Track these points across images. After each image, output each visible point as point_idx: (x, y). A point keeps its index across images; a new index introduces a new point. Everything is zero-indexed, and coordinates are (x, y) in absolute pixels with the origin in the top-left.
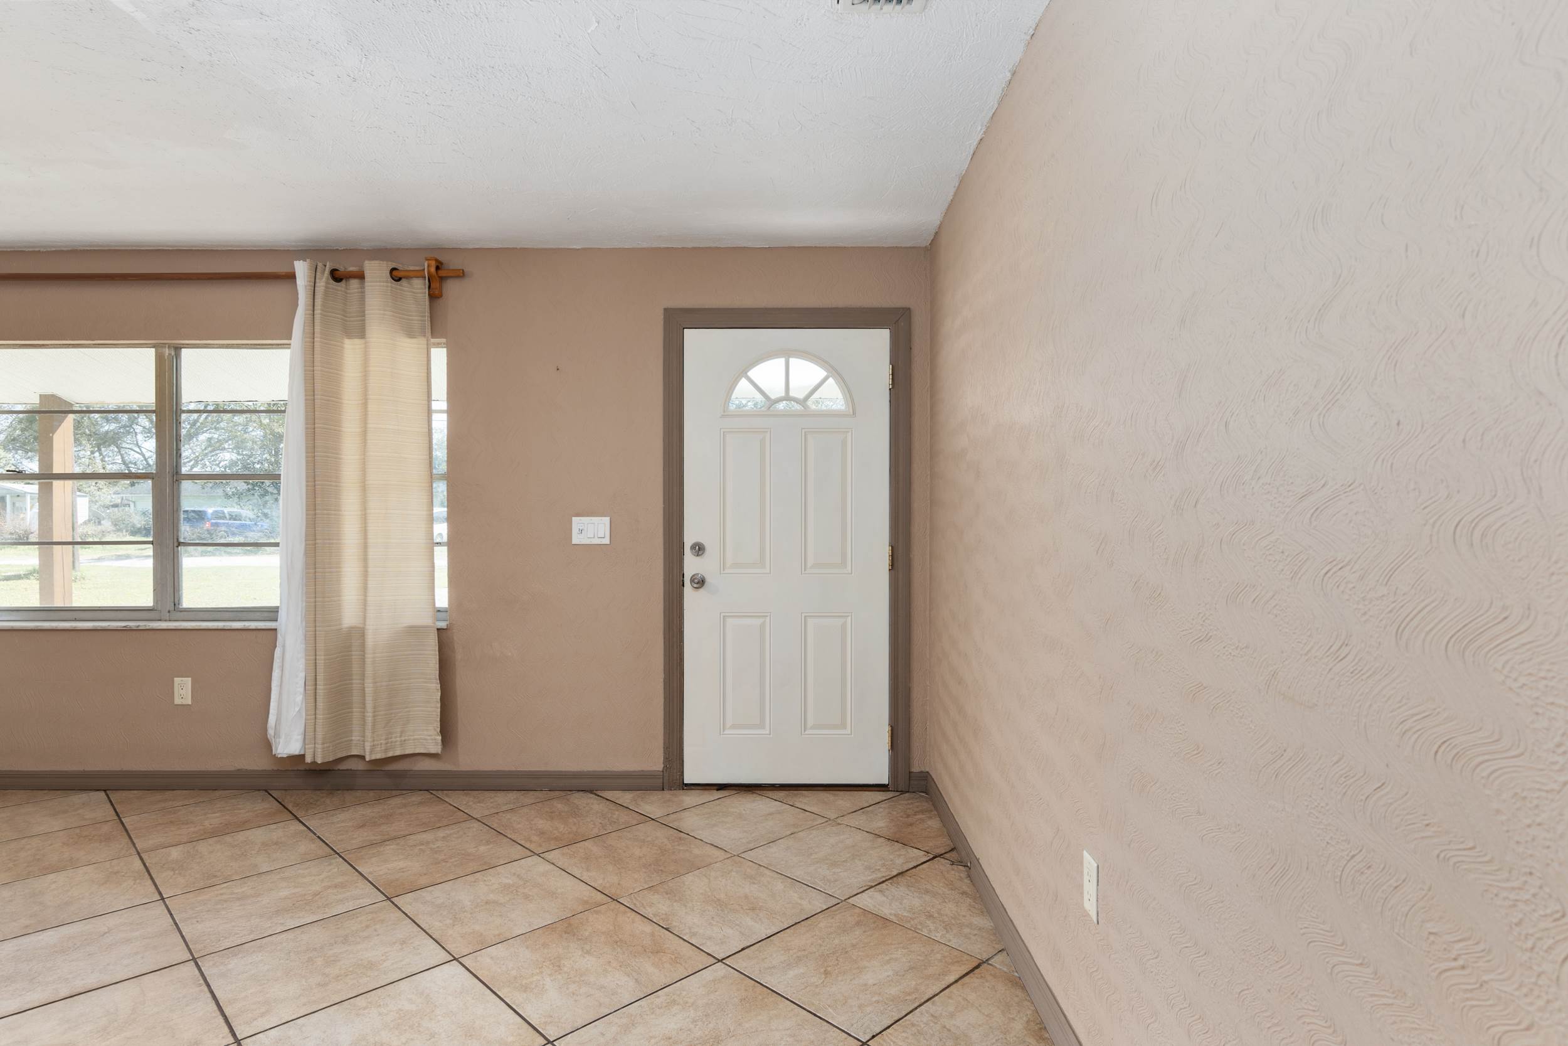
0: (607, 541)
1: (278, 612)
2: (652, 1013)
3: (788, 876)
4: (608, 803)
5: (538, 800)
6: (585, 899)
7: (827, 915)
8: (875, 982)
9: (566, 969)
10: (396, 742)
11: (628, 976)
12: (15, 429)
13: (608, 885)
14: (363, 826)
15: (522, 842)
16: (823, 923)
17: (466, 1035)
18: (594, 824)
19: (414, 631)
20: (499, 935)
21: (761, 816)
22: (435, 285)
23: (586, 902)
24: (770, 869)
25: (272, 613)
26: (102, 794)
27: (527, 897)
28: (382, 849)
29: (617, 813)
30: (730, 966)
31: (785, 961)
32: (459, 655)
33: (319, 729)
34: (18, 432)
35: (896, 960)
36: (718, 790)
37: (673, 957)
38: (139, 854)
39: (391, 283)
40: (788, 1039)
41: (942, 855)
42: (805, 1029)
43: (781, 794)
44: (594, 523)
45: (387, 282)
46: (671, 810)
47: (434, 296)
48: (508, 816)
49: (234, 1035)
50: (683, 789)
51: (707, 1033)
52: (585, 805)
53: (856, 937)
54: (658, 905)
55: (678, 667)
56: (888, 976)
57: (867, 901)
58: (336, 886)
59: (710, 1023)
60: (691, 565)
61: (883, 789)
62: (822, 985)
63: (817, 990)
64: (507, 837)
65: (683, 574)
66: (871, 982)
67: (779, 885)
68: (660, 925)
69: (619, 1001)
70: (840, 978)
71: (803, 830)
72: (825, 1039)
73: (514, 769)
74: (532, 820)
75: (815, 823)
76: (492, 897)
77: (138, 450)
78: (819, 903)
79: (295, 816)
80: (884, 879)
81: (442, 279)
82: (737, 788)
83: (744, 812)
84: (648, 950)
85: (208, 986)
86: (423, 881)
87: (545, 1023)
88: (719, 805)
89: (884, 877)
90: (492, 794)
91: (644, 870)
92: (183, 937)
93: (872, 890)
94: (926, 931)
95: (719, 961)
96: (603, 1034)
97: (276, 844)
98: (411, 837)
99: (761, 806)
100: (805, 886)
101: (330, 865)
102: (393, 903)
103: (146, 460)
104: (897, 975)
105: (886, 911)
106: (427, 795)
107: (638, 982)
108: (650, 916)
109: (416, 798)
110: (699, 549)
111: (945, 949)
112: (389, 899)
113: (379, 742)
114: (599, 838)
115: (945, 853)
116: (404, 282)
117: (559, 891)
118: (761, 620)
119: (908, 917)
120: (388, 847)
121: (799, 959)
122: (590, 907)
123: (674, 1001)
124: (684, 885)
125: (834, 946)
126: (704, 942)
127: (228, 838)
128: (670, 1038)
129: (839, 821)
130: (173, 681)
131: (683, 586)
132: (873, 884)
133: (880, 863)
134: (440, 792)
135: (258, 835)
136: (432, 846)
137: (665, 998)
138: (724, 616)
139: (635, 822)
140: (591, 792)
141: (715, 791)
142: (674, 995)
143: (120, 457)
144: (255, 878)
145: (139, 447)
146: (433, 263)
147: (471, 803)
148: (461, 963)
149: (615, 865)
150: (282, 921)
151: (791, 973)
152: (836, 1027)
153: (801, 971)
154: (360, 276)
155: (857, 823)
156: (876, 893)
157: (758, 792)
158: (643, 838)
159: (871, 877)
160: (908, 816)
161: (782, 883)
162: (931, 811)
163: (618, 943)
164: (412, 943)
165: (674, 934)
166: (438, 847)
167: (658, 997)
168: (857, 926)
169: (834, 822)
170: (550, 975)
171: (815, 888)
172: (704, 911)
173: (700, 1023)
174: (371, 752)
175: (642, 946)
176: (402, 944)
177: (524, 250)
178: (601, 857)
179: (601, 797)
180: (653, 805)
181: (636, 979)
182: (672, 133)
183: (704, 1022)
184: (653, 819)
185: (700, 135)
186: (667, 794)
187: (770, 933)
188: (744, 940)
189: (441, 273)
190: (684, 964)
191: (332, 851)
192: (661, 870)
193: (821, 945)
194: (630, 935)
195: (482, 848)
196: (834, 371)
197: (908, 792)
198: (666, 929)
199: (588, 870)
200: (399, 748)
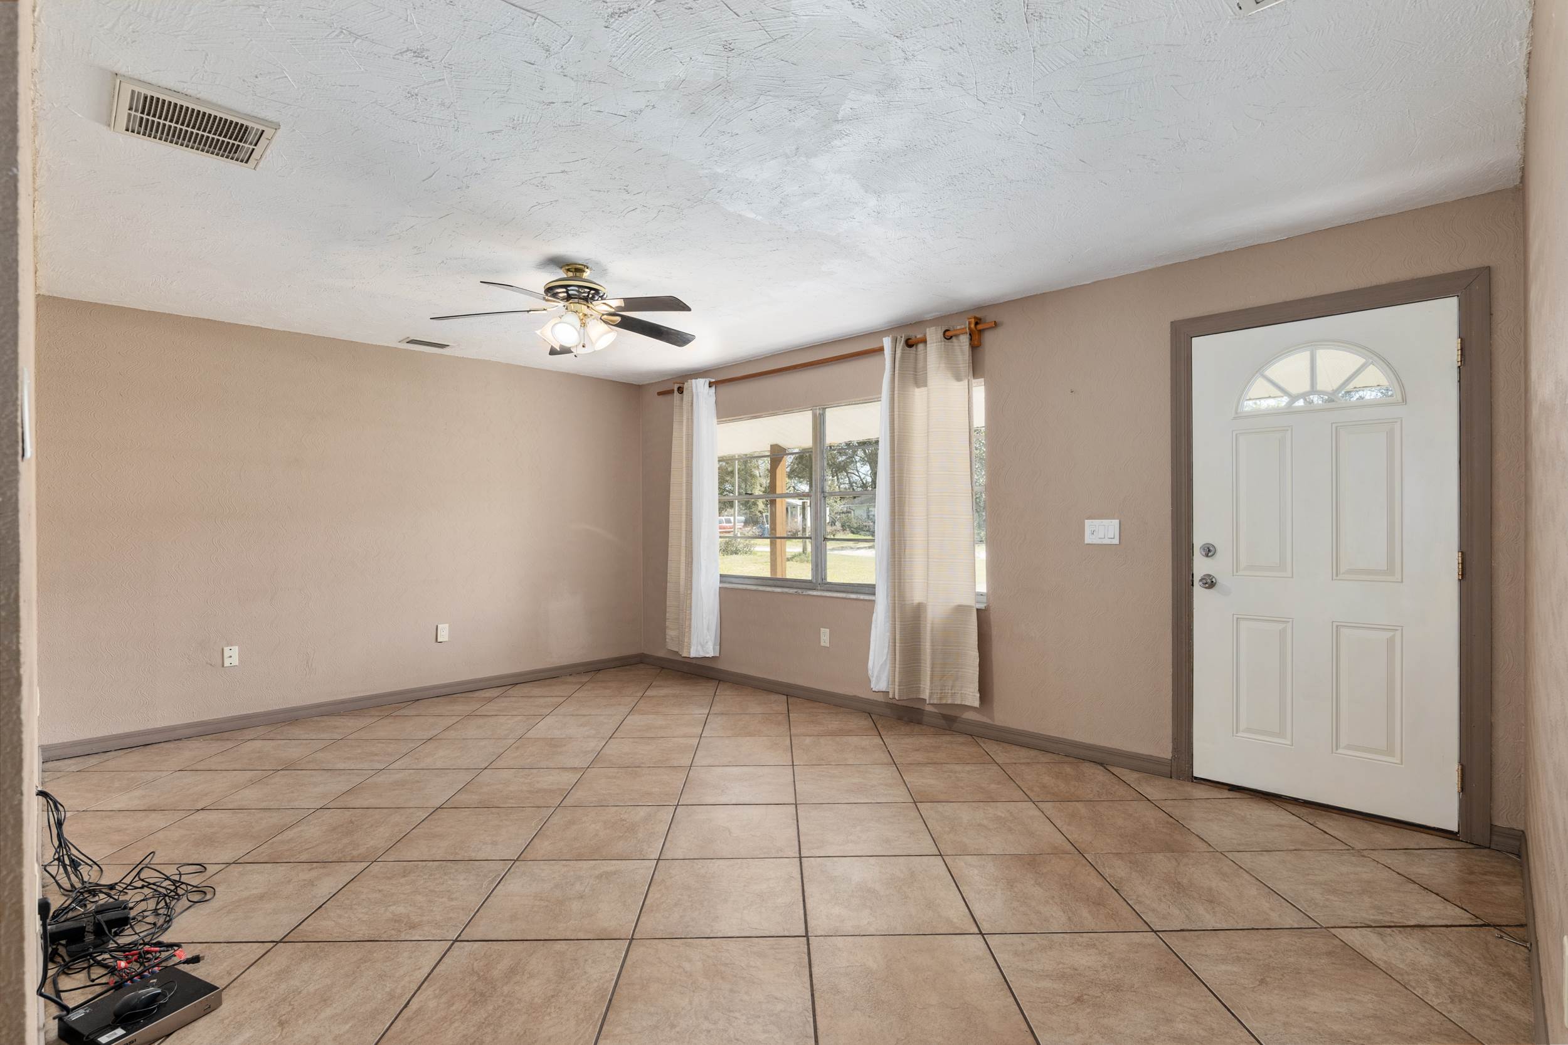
0: (1116, 541)
1: (875, 588)
2: (1070, 946)
3: (1269, 886)
4: (1113, 776)
5: (1052, 761)
6: (1056, 845)
7: (1294, 933)
8: (1317, 1011)
9: (1016, 889)
10: (948, 693)
11: (1064, 912)
12: (794, 464)
13: (1081, 840)
14: (918, 750)
15: (1025, 790)
16: (1285, 939)
17: (926, 906)
18: (1092, 791)
19: (961, 609)
20: (978, 849)
21: (1267, 825)
22: (976, 337)
23: (1056, 848)
24: (1251, 875)
25: (870, 589)
26: (785, 697)
27: (1010, 830)
28: (923, 769)
29: (1117, 787)
30: (1162, 939)
31: (1221, 955)
32: (995, 632)
33: (897, 675)
34: (796, 466)
35: (1359, 1002)
36: (1229, 790)
37: (1111, 913)
38: (790, 736)
39: (944, 341)
40: (1188, 1017)
41: (1499, 926)
42: (1211, 1016)
43: (1303, 811)
44: (1104, 525)
45: (941, 341)
46: (1171, 796)
47: (975, 346)
48: (1023, 767)
49: (800, 854)
50: (1192, 782)
51: (1111, 979)
52: (1091, 774)
53: (1319, 964)
54: (1119, 870)
55: (1187, 664)
56: (1339, 1013)
57: (1354, 938)
58: (886, 785)
59: (1118, 973)
60: (1201, 566)
61: (1451, 836)
62: (1251, 989)
63: (1243, 992)
64: (1015, 782)
65: (1193, 575)
66: (1312, 1009)
67: (1253, 891)
68: (1111, 885)
69: (1048, 927)
70: (1276, 992)
71: (1312, 850)
72: (1228, 1033)
73: (1036, 732)
74: (1040, 775)
75: (1332, 847)
76: (985, 822)
77: (857, 474)
78: (1291, 919)
79: (879, 733)
80: (1393, 924)
81: (980, 332)
82: (1252, 793)
83: (1249, 817)
84: (1090, 900)
85: (798, 821)
86: (942, 797)
87: (984, 920)
88: (1225, 803)
89: (1393, 922)
90: (1017, 748)
91: (1119, 838)
92: (795, 790)
93: (1369, 929)
94: (1420, 992)
95: (1153, 931)
96: (1023, 944)
97: (862, 748)
98: (946, 765)
99: (1272, 816)
100: (1283, 900)
101: (888, 770)
102: (916, 806)
103: (861, 480)
104: (1351, 1016)
105: (1376, 955)
106: (970, 739)
107: (1070, 920)
108: (1106, 876)
109: (961, 739)
110: (1209, 551)
111: (1436, 1017)
112: (915, 802)
113: (936, 691)
114: (1092, 803)
115: (1507, 926)
116: (954, 339)
117: (1038, 833)
118: (1281, 626)
119: (1403, 969)
120: (928, 768)
121: (1239, 959)
122: (1057, 852)
123: (1095, 945)
124: (1151, 861)
125: (1286, 962)
126: (1145, 911)
127: (838, 739)
128: (1076, 970)
129: (1365, 853)
130: (820, 630)
131: (1193, 585)
132: (1374, 925)
133: (1397, 907)
134: (980, 738)
135: (854, 740)
136: (958, 775)
137: (1088, 939)
138: (1238, 618)
139: (1130, 798)
140: (1101, 764)
141: (1227, 791)
142: (1096, 940)
143: (847, 479)
144: (843, 767)
145: (858, 471)
146: (973, 321)
147: (999, 752)
148: (943, 859)
149: (1095, 827)
150: (847, 797)
151: (1223, 967)
152: (1247, 1029)
153: (1235, 969)
154: (924, 341)
155: (1389, 862)
156: (1372, 934)
157: (1277, 803)
158: (1131, 813)
159: (1374, 917)
160: (1472, 873)
161: (1257, 889)
162: (1514, 877)
163: (1068, 886)
164: (917, 835)
165: (1120, 895)
166: (962, 777)
167: (1082, 937)
168: (1327, 955)
169: (1360, 853)
170: (1002, 889)
171: (1295, 906)
172: (1159, 887)
173: (1109, 970)
174: (930, 697)
175: (1087, 896)
176: (911, 834)
177: (1044, 295)
178: (1085, 817)
179: (1109, 770)
180: (1155, 790)
181: (1069, 917)
182: (1128, 172)
183: (1112, 971)
184: (1149, 800)
185: (1156, 164)
186: (1174, 783)
187: (1218, 926)
188: (1187, 924)
189: (980, 327)
190: (1118, 922)
191: (892, 762)
192: (1135, 843)
193: (1270, 956)
194: (1081, 884)
195: (993, 786)
196: (1375, 355)
197: (1489, 848)
198: (1115, 890)
199: (1069, 825)
200: (950, 699)
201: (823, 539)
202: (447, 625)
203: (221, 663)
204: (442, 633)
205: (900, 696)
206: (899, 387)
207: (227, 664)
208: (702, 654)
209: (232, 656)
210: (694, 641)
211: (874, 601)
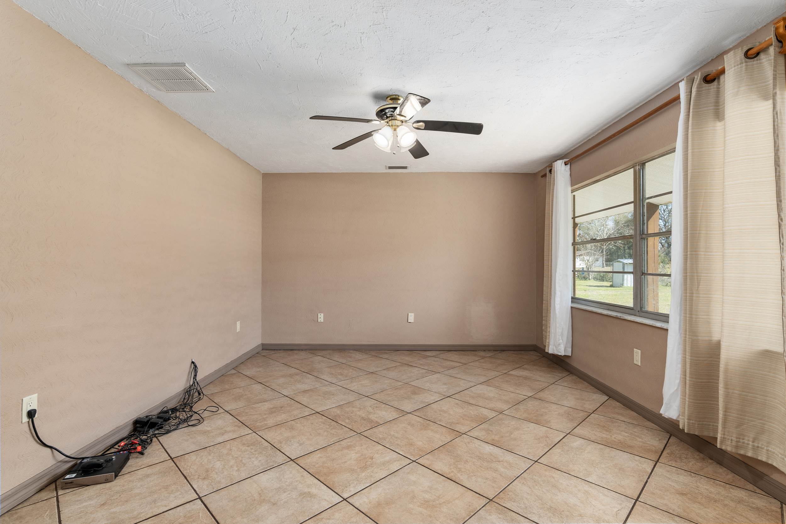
10: (748, 444)
19: (768, 355)
26: (607, 398)
33: (686, 408)
39: (746, 62)
45: (743, 64)
79: (658, 459)
97: (620, 469)
101: (622, 504)
109: (760, 502)
113: (730, 438)
116: (759, 55)
130: (633, 350)
146: (782, 25)
154: (723, 71)
174: (722, 443)
191: (637, 496)
200: (751, 451)
201: (641, 274)
202: (413, 314)
203: (317, 320)
204: (411, 318)
205: (689, 429)
206: (692, 125)
207: (319, 321)
208: (556, 352)
209: (321, 317)
210: (552, 342)
211: (667, 330)
